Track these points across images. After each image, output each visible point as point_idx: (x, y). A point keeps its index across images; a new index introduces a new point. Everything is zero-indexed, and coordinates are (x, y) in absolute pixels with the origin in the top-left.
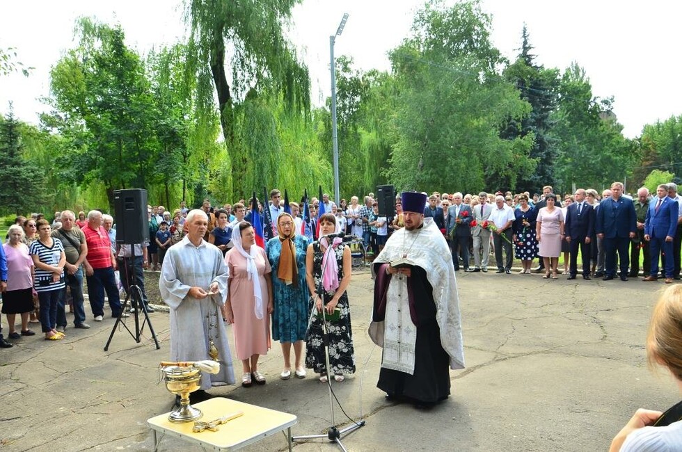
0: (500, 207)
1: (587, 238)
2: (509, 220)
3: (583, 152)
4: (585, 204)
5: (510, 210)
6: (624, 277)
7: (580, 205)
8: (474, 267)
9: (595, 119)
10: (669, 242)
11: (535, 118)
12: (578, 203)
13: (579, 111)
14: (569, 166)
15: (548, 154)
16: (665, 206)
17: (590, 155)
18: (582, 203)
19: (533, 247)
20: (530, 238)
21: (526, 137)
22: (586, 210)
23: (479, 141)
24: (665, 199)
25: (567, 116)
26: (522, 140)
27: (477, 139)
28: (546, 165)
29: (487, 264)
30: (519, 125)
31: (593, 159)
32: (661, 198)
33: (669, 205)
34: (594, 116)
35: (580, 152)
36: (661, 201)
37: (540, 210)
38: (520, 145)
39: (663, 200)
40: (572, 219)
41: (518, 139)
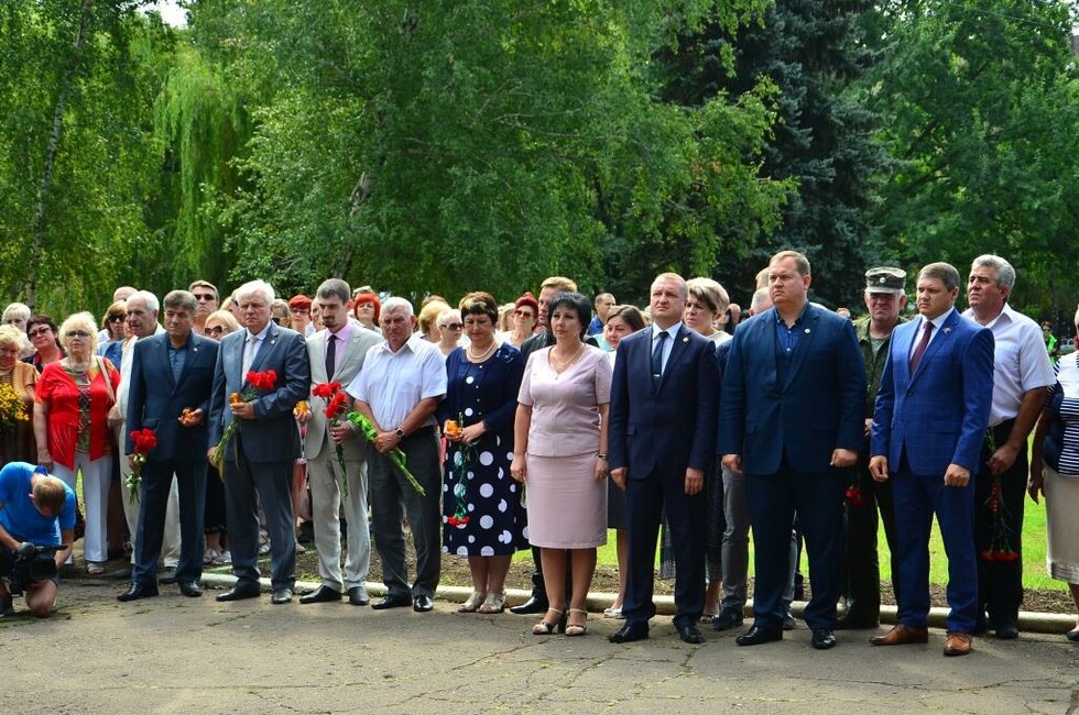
0: (398, 339)
1: (690, 473)
2: (426, 395)
3: (1004, 168)
4: (681, 333)
5: (431, 357)
6: (824, 629)
7: (664, 335)
8: (315, 585)
9: (1051, 53)
10: (956, 488)
11: (801, 35)
12: (657, 330)
13: (995, 23)
14: (954, 218)
15: (845, 166)
16: (943, 350)
17: (1028, 180)
18: (673, 332)
19: (503, 506)
20: (493, 468)
21: (747, 98)
22: (688, 359)
23: (568, 104)
24: (947, 323)
25: (951, 34)
26: (730, 110)
27: (561, 97)
28: (841, 207)
29: (366, 571)
30: (728, 55)
31: (1034, 195)
32: (932, 315)
33: (957, 346)
34: (1050, 43)
35: (995, 169)
36: (930, 327)
37: (532, 355)
38: (722, 127)
39: (938, 323)
40: (633, 395)
41: (716, 105)
